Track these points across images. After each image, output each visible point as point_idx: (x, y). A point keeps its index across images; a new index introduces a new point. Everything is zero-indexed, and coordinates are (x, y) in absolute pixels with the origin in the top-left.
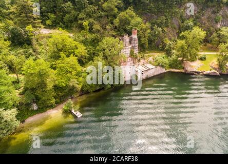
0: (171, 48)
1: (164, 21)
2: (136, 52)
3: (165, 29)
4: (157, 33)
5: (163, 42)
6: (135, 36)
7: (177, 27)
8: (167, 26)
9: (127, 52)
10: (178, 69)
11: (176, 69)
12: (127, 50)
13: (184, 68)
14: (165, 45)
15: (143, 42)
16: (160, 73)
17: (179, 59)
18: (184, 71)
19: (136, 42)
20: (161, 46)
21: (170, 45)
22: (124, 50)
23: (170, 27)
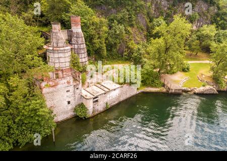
0: (140, 54)
1: (127, 16)
2: (84, 60)
3: (129, 29)
4: (118, 32)
5: (128, 47)
6: (77, 29)
7: (144, 28)
8: (132, 26)
9: (62, 60)
10: (156, 87)
11: (152, 87)
12: (61, 55)
13: (164, 85)
14: (131, 51)
15: (98, 46)
16: (128, 96)
17: (155, 70)
18: (164, 90)
19: (82, 40)
20: (126, 53)
21: (139, 49)
22: (56, 55)
23: (136, 26)
